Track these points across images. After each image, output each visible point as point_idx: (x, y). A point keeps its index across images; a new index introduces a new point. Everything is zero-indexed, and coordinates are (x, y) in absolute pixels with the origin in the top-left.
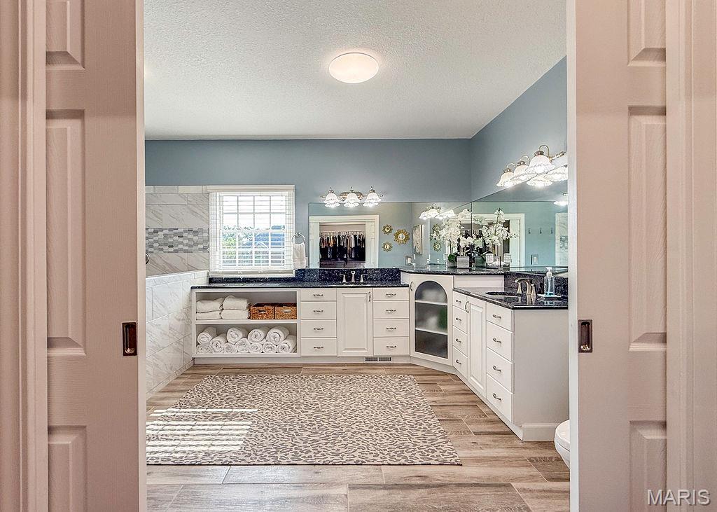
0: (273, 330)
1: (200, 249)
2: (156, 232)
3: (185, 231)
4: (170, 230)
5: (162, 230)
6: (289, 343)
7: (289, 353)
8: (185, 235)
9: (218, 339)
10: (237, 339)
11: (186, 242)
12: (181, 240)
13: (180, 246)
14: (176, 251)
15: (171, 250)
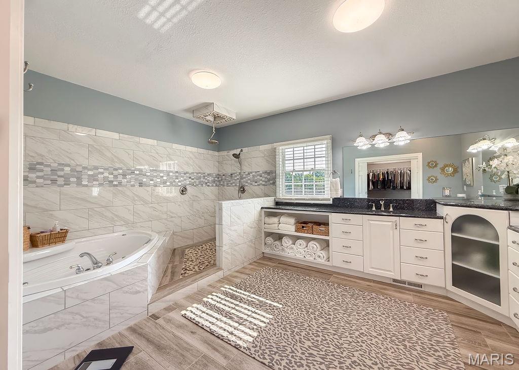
0: (312, 242)
1: (271, 184)
2: (249, 174)
3: (263, 173)
4: (256, 172)
5: (251, 173)
6: (323, 254)
7: (323, 261)
8: (263, 175)
9: (277, 243)
10: (288, 245)
11: (264, 179)
12: (261, 178)
13: (261, 182)
14: (259, 185)
15: (256, 184)
